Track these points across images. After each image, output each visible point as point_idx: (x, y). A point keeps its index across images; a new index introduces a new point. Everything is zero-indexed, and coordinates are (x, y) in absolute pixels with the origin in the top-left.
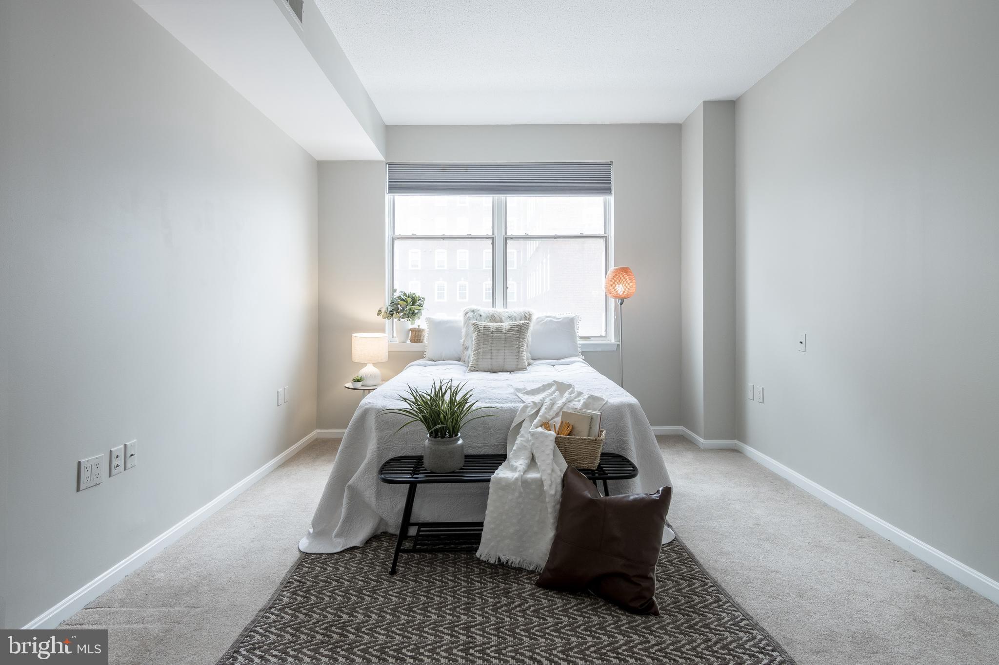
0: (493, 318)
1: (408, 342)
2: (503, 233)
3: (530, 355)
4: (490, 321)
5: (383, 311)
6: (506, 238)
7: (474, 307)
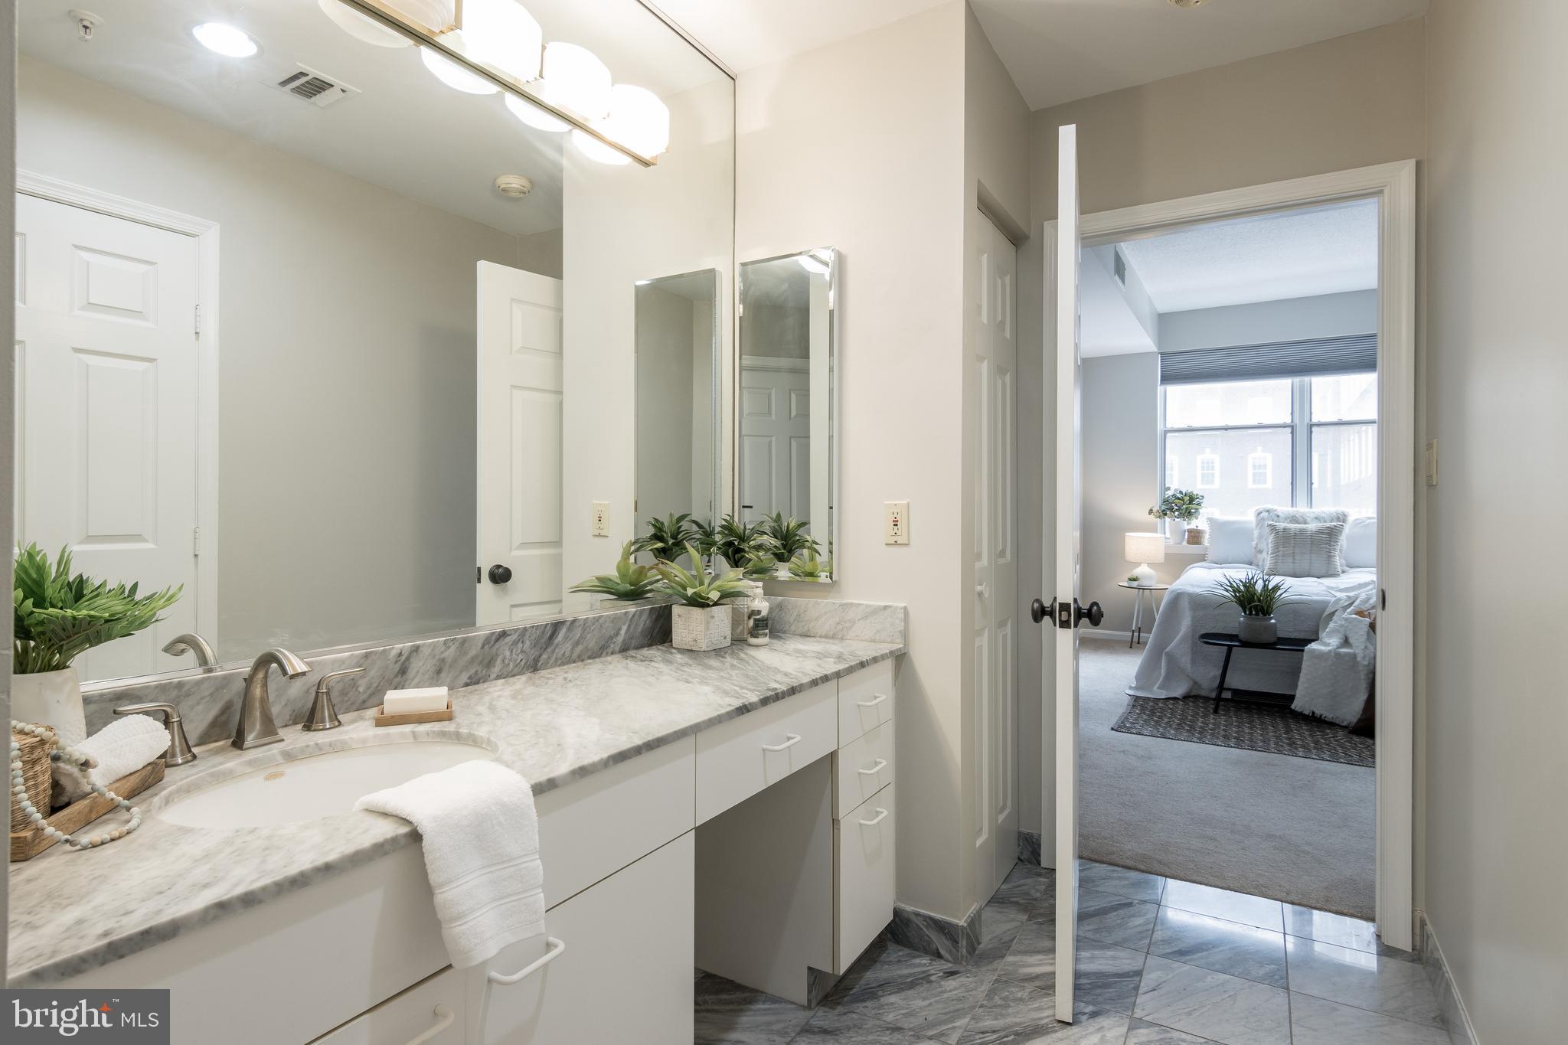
0: (1294, 519)
1: (1185, 543)
2: (1307, 420)
3: (1344, 561)
4: (1291, 522)
5: (1155, 510)
6: (1311, 426)
7: (1269, 506)
